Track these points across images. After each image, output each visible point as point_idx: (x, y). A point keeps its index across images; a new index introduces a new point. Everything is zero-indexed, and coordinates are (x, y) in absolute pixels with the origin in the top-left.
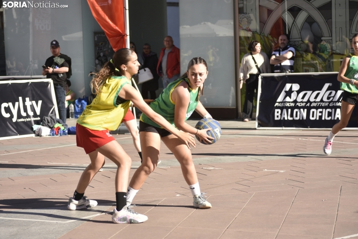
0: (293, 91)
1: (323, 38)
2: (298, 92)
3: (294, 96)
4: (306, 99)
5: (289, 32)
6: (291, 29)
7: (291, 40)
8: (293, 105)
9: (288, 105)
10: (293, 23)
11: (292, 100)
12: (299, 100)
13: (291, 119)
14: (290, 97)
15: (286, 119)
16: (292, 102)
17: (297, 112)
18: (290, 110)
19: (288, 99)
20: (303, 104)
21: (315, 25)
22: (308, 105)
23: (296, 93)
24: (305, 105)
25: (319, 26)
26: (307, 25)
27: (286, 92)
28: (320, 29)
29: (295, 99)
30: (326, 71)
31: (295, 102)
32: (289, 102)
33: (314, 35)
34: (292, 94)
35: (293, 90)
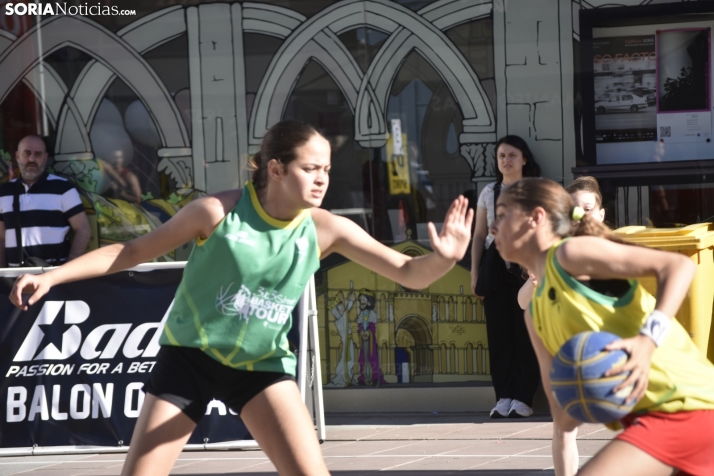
0: (69, 326)
1: (162, 153)
2: (86, 328)
3: (70, 340)
4: (110, 352)
5: (53, 132)
6: (58, 123)
7: (57, 158)
8: (68, 370)
9: (51, 370)
10: (65, 102)
11: (64, 355)
12: (89, 352)
13: (63, 417)
14: (59, 347)
15: (45, 417)
16: (64, 362)
17: (81, 395)
18: (57, 389)
19: (51, 352)
20: (103, 368)
21: (135, 109)
22: (119, 368)
23: (76, 331)
24: (109, 370)
25: (150, 112)
26: (111, 109)
27: (43, 327)
28: (154, 121)
29: (74, 350)
30: (175, 259)
31: (76, 359)
32: (55, 362)
33: (135, 141)
34: (66, 336)
35: (67, 321)
